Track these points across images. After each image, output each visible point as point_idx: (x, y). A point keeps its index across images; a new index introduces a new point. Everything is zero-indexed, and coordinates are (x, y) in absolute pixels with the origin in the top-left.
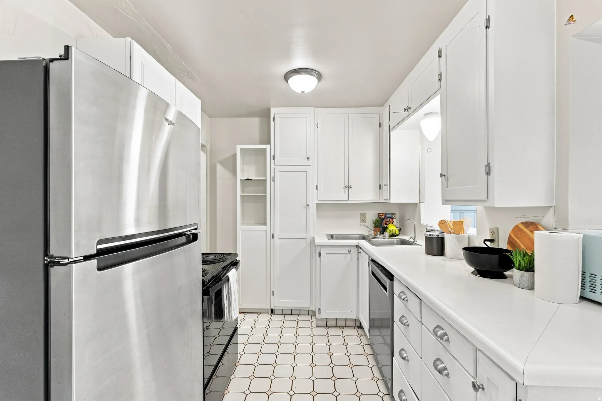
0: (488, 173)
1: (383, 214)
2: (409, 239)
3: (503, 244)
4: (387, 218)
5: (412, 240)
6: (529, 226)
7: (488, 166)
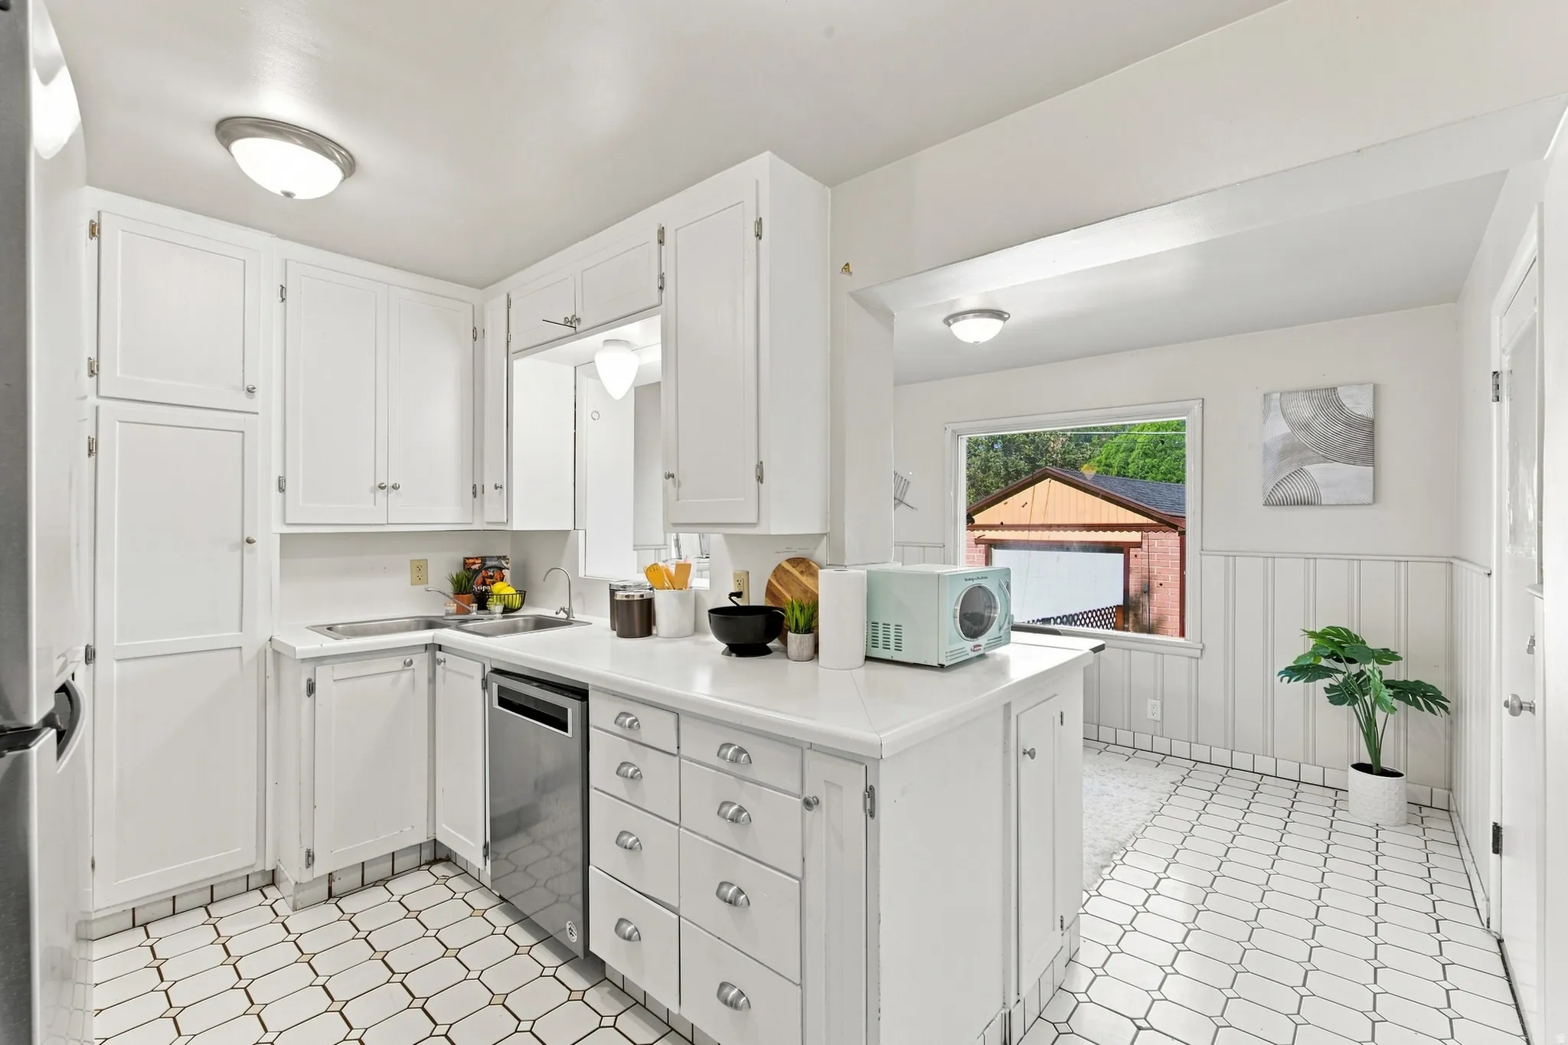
0: (760, 479)
1: (477, 558)
2: (557, 613)
3: (757, 597)
4: (486, 569)
5: (563, 615)
6: (798, 564)
7: (760, 466)
